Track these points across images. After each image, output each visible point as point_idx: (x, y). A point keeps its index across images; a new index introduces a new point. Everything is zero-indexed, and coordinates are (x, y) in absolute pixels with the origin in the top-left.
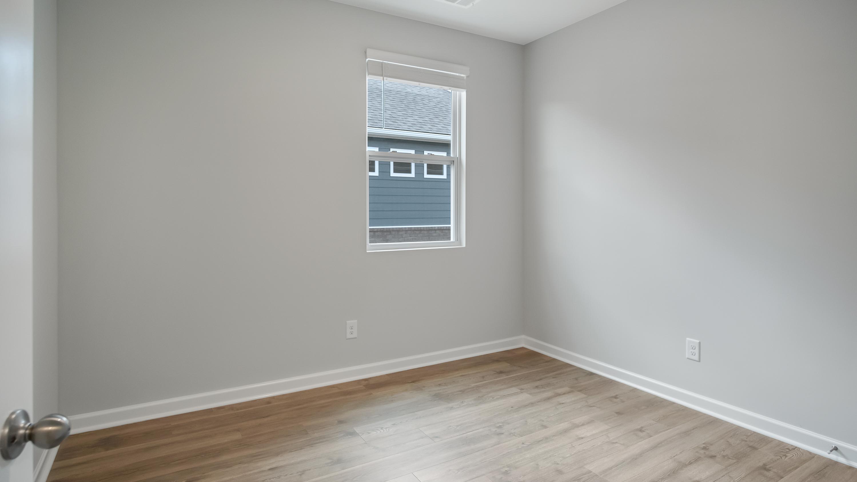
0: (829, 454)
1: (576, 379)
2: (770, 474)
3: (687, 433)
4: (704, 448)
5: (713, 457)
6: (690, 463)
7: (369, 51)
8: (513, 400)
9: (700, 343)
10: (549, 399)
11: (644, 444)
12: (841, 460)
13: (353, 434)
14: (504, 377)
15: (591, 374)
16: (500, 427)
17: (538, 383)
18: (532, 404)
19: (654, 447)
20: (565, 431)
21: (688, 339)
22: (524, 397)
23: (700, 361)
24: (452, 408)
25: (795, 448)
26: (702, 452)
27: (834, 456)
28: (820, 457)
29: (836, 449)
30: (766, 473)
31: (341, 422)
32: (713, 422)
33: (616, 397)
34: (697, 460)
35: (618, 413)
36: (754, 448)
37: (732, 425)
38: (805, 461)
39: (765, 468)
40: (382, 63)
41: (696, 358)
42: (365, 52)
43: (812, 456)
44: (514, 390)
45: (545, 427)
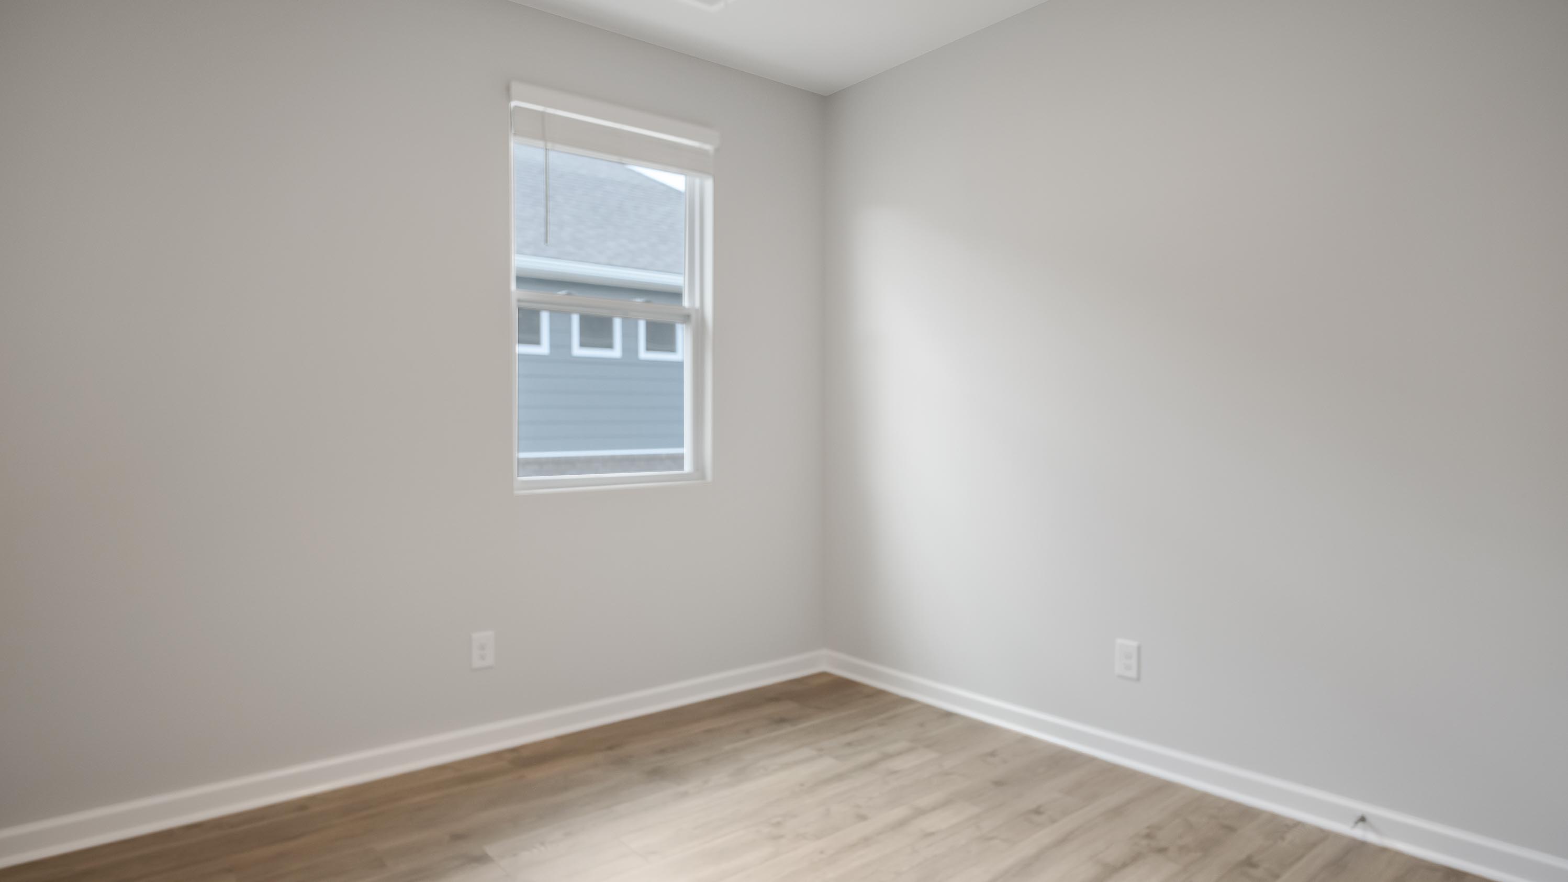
0: (1353, 827)
1: (922, 725)
2: (1258, 873)
3: (1118, 811)
4: (1149, 836)
5: (1162, 850)
6: (1124, 865)
7: (516, 87)
8: (803, 773)
9: (1139, 649)
10: (871, 765)
11: (1045, 836)
12: (1371, 837)
13: (483, 859)
14: (787, 729)
15: (949, 715)
16: (778, 824)
17: (850, 737)
18: (839, 777)
19: (1062, 841)
20: (902, 823)
21: (1119, 641)
22: (826, 765)
23: (1138, 679)
24: (685, 794)
25: (1297, 824)
26: (1144, 842)
27: (1359, 833)
28: (1338, 836)
29: (1363, 819)
30: (1253, 872)
31: (457, 837)
32: (1163, 787)
33: (993, 754)
34: (1135, 858)
35: (999, 783)
36: (1231, 829)
37: (1193, 791)
38: (1314, 845)
39: (1249, 862)
40: (543, 115)
41: (1133, 673)
42: (508, 89)
43: (1324, 835)
44: (806, 752)
45: (862, 818)
